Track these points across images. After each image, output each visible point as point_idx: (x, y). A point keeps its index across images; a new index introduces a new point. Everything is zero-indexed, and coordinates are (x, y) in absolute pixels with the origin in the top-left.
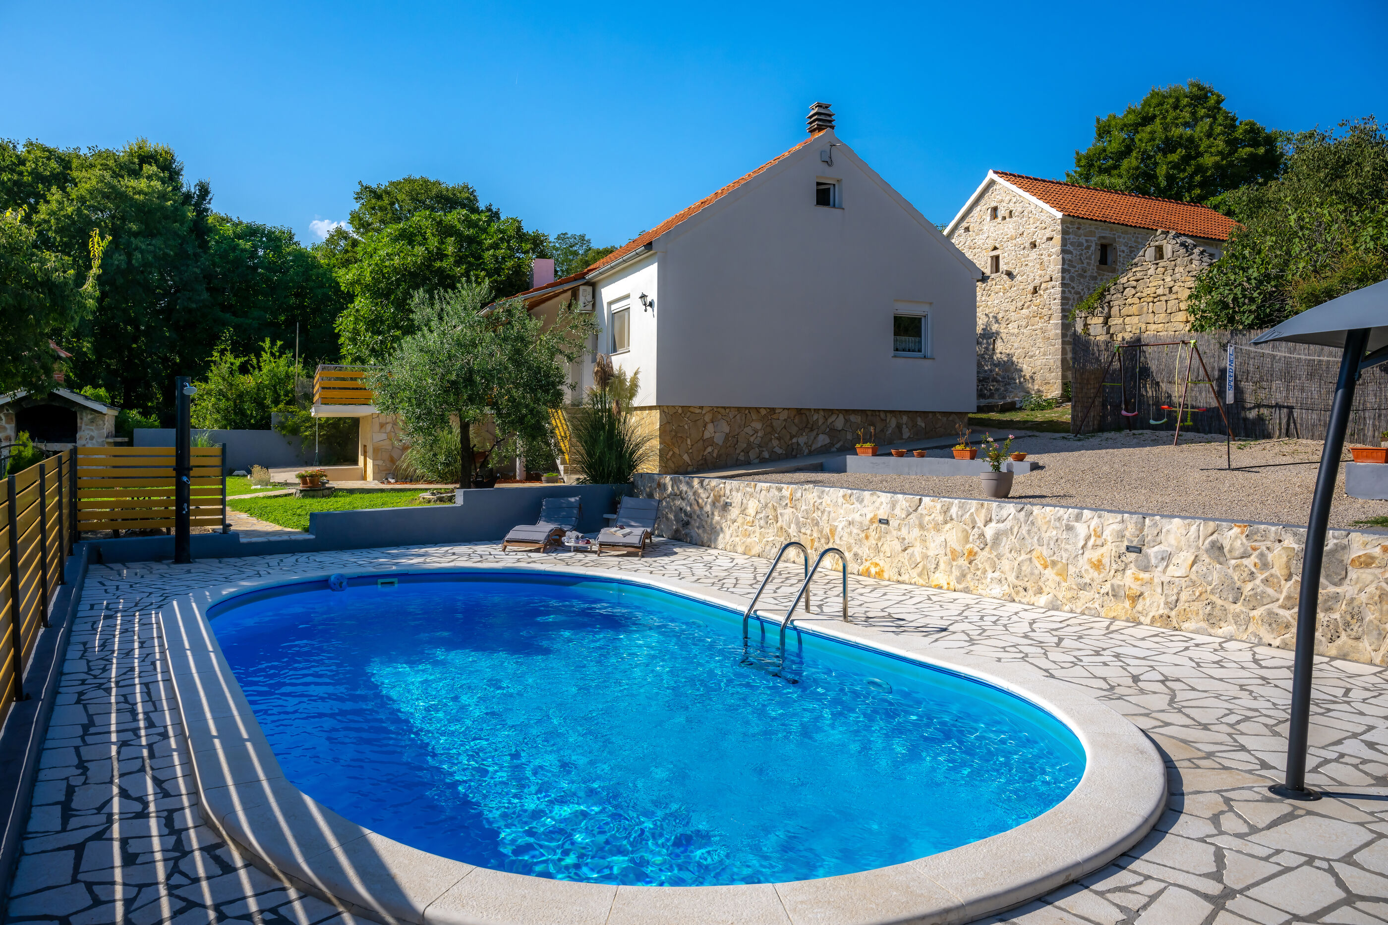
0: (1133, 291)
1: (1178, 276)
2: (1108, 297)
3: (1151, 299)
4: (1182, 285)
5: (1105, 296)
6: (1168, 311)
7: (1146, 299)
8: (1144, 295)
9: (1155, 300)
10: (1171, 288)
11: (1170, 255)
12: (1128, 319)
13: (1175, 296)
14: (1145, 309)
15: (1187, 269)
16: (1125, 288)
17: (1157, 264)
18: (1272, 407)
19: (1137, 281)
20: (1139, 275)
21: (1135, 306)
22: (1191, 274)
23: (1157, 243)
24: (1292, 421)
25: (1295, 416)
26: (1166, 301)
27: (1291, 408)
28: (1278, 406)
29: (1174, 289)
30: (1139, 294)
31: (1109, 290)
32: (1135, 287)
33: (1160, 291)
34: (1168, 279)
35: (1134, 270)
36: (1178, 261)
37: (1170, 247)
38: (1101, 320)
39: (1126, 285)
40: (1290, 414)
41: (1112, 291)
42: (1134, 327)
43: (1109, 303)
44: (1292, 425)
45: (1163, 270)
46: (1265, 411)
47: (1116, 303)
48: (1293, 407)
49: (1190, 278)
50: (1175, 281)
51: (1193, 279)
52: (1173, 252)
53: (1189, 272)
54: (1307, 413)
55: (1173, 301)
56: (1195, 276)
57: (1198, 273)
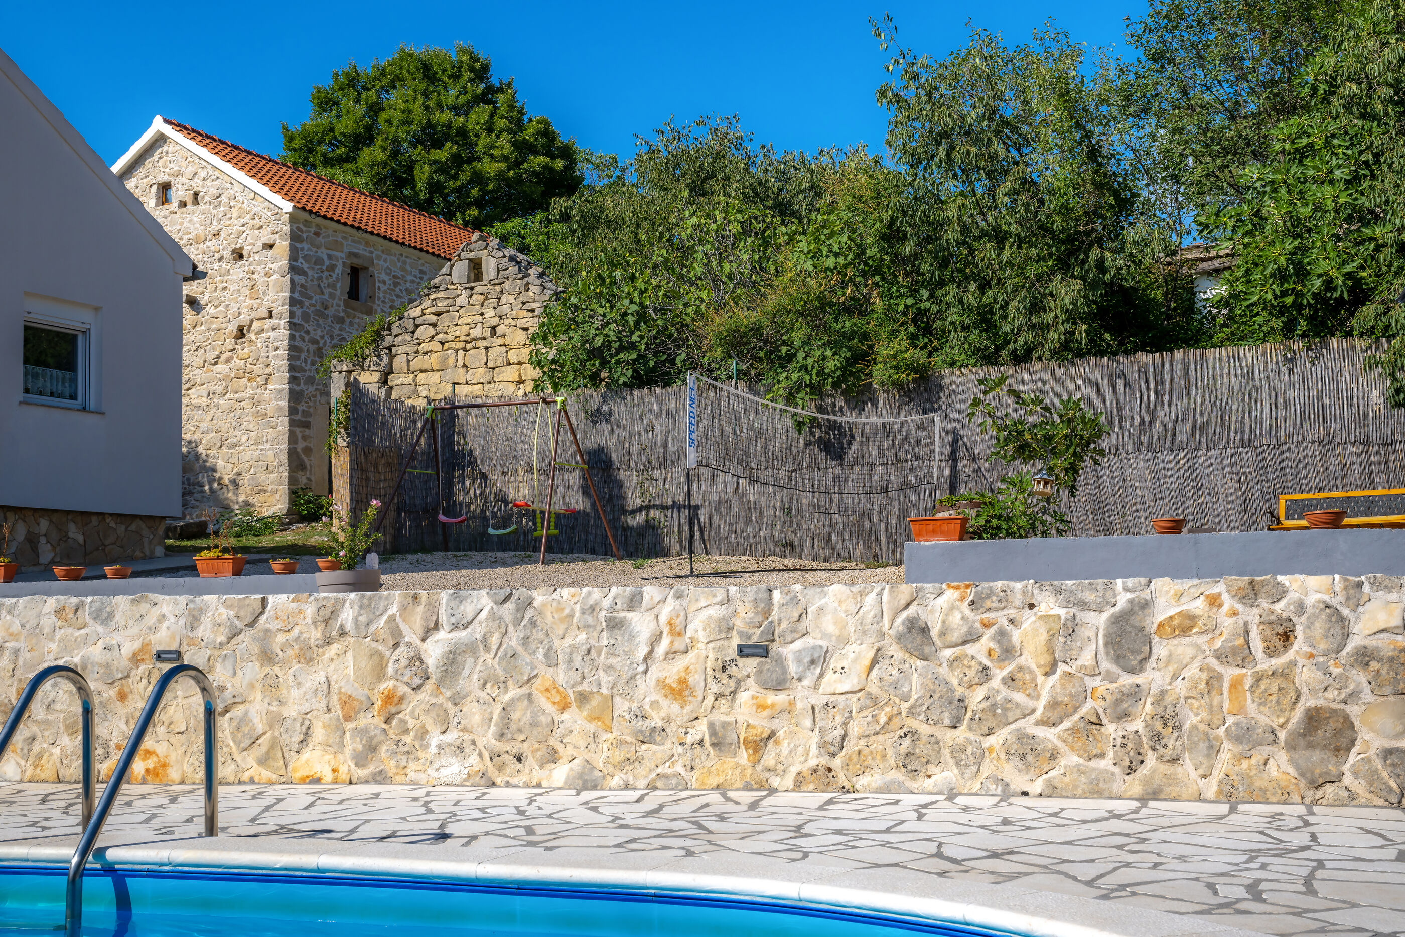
0: (432, 331)
1: (506, 308)
2: (389, 340)
3: (462, 345)
4: (513, 323)
5: (382, 338)
6: (490, 365)
7: (452, 344)
8: (450, 338)
9: (469, 346)
10: (494, 328)
11: (492, 274)
12: (421, 376)
13: (500, 341)
14: (451, 360)
15: (521, 299)
16: (417, 326)
17: (472, 288)
18: (666, 508)
19: (438, 314)
20: (441, 305)
21: (433, 356)
22: (526, 306)
23: (472, 255)
24: (696, 528)
25: (702, 520)
26: (487, 348)
27: (694, 511)
28: (675, 506)
29: (499, 330)
30: (441, 336)
31: (389, 329)
32: (434, 325)
33: (476, 332)
34: (490, 313)
35: (433, 296)
36: (507, 285)
37: (493, 262)
38: (376, 377)
39: (419, 321)
40: (693, 519)
41: (395, 330)
42: (433, 390)
43: (389, 349)
44: (697, 534)
45: (481, 298)
46: (656, 514)
47: (401, 349)
48: (697, 507)
49: (525, 313)
50: (501, 317)
51: (531, 314)
52: (498, 270)
53: (524, 303)
54: (719, 516)
55: (498, 349)
56: (533, 310)
57: (537, 305)
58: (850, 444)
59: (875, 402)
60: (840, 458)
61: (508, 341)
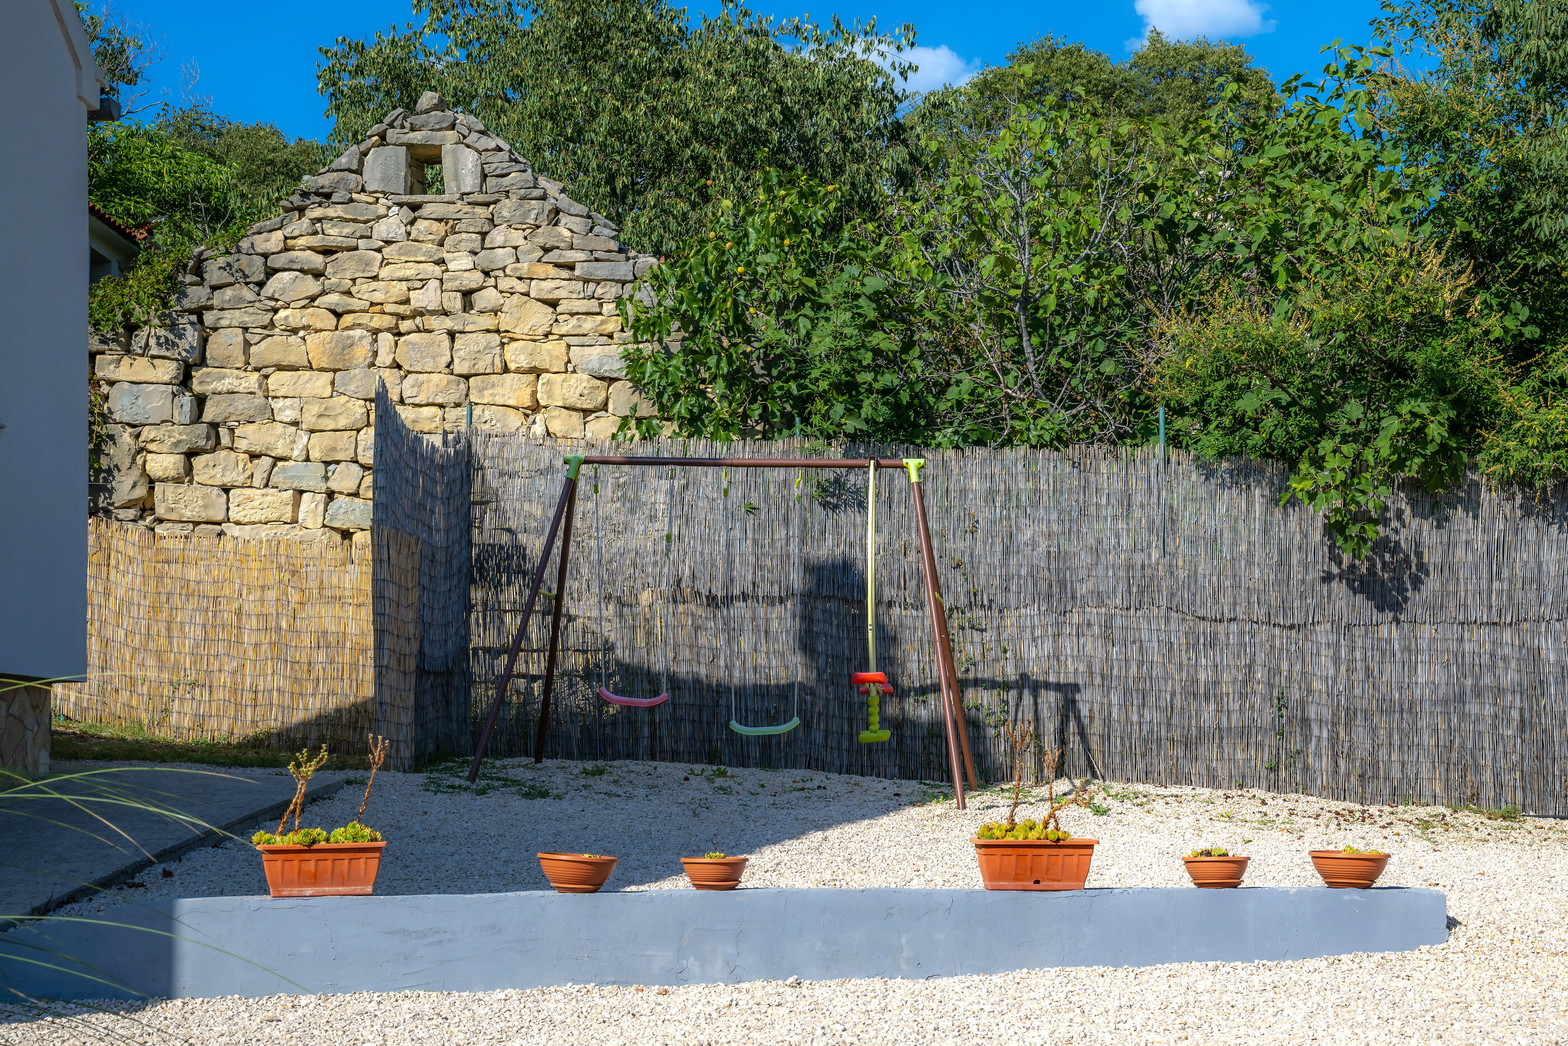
0: (312, 286)
1: (503, 256)
2: (197, 295)
3: (388, 321)
4: (521, 287)
5: (179, 290)
6: (459, 368)
7: (364, 319)
8: (355, 303)
9: (405, 326)
10: (467, 294)
11: (470, 182)
12: (277, 380)
13: (488, 321)
14: (362, 352)
15: (540, 240)
16: (271, 272)
17: (415, 207)
19: (327, 252)
20: (335, 235)
21: (312, 339)
22: (554, 256)
23: (416, 137)
24: (1072, 726)
25: (1084, 711)
26: (452, 335)
27: (1068, 692)
28: (1025, 683)
29: (481, 300)
30: (333, 299)
31: (199, 271)
32: (318, 274)
33: (426, 298)
34: (460, 262)
35: (318, 212)
36: (506, 208)
37: (469, 160)
38: (167, 371)
39: (274, 262)
40: (1069, 707)
41: (214, 273)
42: (315, 409)
43: (198, 313)
44: (1074, 742)
45: (440, 228)
47: (228, 318)
48: (1075, 688)
49: (552, 271)
50: (487, 274)
51: (565, 274)
52: (484, 176)
53: (546, 250)
54: (1124, 706)
55: (483, 339)
56: (571, 267)
57: (581, 256)
58: (1417, 582)
59: (1473, 506)
60: (1397, 607)
61: (505, 321)
